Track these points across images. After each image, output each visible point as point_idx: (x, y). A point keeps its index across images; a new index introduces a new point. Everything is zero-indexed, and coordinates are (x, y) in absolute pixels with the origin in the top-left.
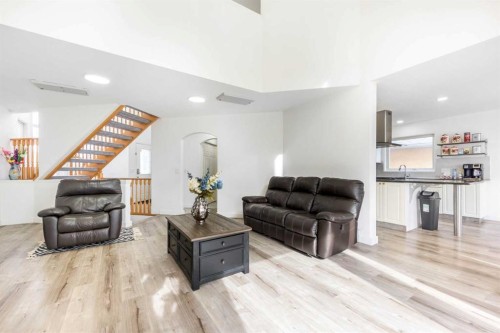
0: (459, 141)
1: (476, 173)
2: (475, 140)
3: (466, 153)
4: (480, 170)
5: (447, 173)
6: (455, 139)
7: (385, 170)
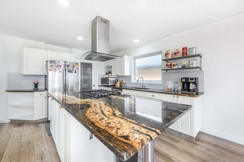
0: (179, 56)
1: (192, 86)
2: (191, 54)
3: (184, 67)
4: (195, 83)
5: (170, 85)
6: (175, 54)
7: (133, 81)
